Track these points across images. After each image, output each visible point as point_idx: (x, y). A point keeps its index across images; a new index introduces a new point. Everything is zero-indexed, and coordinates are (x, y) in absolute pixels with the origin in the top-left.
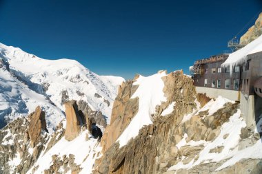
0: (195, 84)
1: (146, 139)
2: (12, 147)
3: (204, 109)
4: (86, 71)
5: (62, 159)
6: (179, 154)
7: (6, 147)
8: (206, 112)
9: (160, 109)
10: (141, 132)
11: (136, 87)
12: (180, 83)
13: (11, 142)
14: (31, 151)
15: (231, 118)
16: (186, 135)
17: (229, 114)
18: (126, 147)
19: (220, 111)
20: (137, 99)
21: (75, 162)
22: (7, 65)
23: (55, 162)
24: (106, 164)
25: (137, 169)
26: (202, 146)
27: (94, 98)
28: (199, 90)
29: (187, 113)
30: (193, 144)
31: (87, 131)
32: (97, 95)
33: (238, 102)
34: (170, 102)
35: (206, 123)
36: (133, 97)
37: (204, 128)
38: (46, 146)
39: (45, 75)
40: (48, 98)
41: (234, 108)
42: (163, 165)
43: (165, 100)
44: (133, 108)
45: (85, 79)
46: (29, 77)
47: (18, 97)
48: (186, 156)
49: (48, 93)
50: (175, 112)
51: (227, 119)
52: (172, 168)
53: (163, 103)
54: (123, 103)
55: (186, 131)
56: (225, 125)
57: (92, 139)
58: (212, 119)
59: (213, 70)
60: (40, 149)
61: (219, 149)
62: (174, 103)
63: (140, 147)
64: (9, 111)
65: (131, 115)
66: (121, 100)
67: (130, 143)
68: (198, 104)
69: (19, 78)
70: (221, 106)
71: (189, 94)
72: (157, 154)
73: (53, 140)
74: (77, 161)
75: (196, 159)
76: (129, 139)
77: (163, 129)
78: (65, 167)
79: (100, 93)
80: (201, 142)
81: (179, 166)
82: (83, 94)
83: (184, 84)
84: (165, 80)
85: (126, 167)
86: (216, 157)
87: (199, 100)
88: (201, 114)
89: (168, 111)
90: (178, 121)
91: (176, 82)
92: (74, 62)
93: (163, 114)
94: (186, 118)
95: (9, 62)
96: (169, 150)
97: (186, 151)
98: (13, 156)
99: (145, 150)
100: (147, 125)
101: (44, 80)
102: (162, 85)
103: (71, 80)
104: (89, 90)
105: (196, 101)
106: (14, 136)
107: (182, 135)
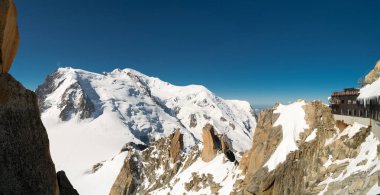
0: (333, 112)
1: (293, 164)
2: (157, 160)
3: (343, 134)
4: (212, 96)
5: (201, 177)
6: (328, 172)
7: (153, 159)
8: (347, 136)
9: (303, 136)
10: (288, 157)
11: (278, 115)
12: (320, 111)
13: (157, 156)
14: (172, 166)
15: (367, 139)
16: (331, 156)
17: (365, 136)
18: (276, 171)
19: (357, 134)
20: (280, 127)
21: (214, 180)
22: (149, 92)
23: (195, 178)
24: (255, 185)
25: (286, 188)
26: (347, 163)
27: (220, 122)
28: (337, 117)
29: (328, 138)
30: (338, 162)
31: (223, 155)
32: (223, 119)
33: (370, 127)
34: (313, 129)
35: (348, 144)
36: (276, 125)
37: (347, 149)
38: (184, 163)
39: (176, 100)
40: (179, 121)
41: (368, 131)
42: (311, 183)
43: (307, 127)
44: (277, 135)
45: (212, 103)
46: (165, 102)
47: (156, 119)
48: (334, 172)
49: (178, 116)
50: (317, 138)
51: (363, 140)
52: (321, 183)
53: (306, 130)
54: (265, 131)
55: (330, 152)
56: (363, 144)
57: (229, 162)
58: (352, 141)
59: (349, 101)
60: (179, 165)
61: (364, 162)
62: (316, 130)
63: (288, 170)
64: (150, 130)
65: (275, 142)
66: (262, 128)
67: (279, 167)
68: (338, 130)
69: (158, 103)
70: (357, 130)
71: (329, 121)
72: (304, 174)
73: (190, 159)
74: (216, 180)
75: (344, 174)
76: (278, 163)
77: (308, 153)
78: (204, 184)
79: (226, 117)
80: (346, 160)
81: (329, 180)
82: (209, 118)
83: (323, 112)
84: (306, 108)
85: (276, 187)
86: (363, 168)
87: (338, 126)
88: (342, 138)
89: (312, 137)
90: (321, 145)
91: (316, 110)
92: (201, 87)
93: (308, 140)
94: (328, 142)
95: (152, 90)
96: (317, 170)
97: (333, 169)
98: (158, 167)
99: (293, 172)
100: (294, 150)
101: (176, 104)
102: (303, 113)
103: (199, 105)
104: (216, 114)
105: (335, 127)
106: (159, 152)
107: (327, 157)
